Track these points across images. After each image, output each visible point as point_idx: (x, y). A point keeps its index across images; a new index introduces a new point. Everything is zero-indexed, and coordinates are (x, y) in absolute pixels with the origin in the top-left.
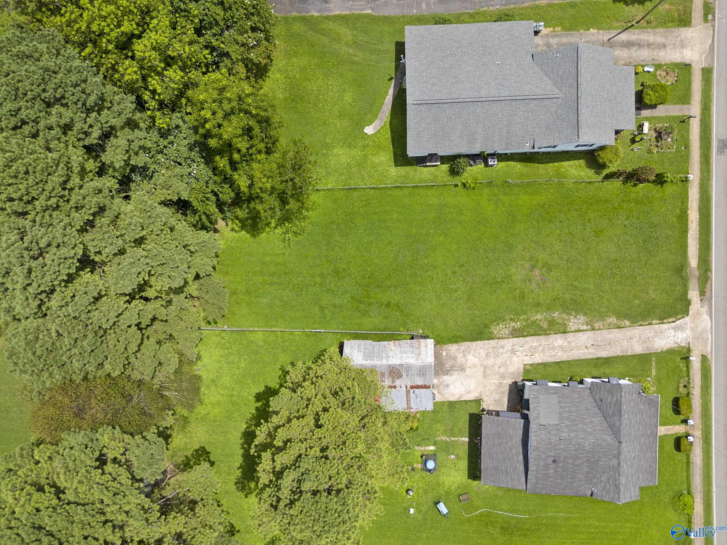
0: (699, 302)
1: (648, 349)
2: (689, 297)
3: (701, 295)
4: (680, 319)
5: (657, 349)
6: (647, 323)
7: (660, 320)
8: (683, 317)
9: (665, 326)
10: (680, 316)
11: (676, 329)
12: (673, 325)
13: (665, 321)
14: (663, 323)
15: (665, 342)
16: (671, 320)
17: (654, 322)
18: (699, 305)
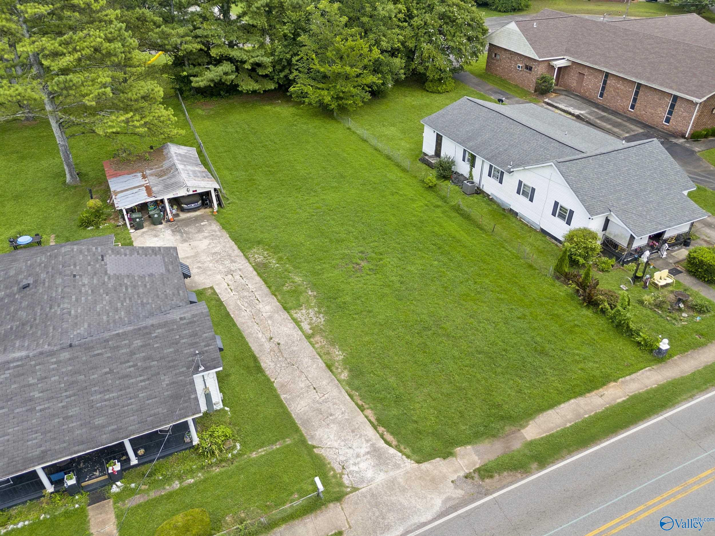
0: (462, 474)
1: (307, 422)
2: (458, 450)
3: (478, 470)
4: (400, 451)
5: (312, 437)
6: (360, 402)
7: (378, 420)
8: (408, 457)
9: (370, 432)
10: (408, 451)
11: (375, 452)
12: (381, 444)
13: (381, 429)
14: (375, 428)
15: (336, 445)
16: (389, 437)
17: (368, 412)
18: (455, 477)
